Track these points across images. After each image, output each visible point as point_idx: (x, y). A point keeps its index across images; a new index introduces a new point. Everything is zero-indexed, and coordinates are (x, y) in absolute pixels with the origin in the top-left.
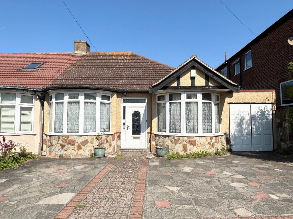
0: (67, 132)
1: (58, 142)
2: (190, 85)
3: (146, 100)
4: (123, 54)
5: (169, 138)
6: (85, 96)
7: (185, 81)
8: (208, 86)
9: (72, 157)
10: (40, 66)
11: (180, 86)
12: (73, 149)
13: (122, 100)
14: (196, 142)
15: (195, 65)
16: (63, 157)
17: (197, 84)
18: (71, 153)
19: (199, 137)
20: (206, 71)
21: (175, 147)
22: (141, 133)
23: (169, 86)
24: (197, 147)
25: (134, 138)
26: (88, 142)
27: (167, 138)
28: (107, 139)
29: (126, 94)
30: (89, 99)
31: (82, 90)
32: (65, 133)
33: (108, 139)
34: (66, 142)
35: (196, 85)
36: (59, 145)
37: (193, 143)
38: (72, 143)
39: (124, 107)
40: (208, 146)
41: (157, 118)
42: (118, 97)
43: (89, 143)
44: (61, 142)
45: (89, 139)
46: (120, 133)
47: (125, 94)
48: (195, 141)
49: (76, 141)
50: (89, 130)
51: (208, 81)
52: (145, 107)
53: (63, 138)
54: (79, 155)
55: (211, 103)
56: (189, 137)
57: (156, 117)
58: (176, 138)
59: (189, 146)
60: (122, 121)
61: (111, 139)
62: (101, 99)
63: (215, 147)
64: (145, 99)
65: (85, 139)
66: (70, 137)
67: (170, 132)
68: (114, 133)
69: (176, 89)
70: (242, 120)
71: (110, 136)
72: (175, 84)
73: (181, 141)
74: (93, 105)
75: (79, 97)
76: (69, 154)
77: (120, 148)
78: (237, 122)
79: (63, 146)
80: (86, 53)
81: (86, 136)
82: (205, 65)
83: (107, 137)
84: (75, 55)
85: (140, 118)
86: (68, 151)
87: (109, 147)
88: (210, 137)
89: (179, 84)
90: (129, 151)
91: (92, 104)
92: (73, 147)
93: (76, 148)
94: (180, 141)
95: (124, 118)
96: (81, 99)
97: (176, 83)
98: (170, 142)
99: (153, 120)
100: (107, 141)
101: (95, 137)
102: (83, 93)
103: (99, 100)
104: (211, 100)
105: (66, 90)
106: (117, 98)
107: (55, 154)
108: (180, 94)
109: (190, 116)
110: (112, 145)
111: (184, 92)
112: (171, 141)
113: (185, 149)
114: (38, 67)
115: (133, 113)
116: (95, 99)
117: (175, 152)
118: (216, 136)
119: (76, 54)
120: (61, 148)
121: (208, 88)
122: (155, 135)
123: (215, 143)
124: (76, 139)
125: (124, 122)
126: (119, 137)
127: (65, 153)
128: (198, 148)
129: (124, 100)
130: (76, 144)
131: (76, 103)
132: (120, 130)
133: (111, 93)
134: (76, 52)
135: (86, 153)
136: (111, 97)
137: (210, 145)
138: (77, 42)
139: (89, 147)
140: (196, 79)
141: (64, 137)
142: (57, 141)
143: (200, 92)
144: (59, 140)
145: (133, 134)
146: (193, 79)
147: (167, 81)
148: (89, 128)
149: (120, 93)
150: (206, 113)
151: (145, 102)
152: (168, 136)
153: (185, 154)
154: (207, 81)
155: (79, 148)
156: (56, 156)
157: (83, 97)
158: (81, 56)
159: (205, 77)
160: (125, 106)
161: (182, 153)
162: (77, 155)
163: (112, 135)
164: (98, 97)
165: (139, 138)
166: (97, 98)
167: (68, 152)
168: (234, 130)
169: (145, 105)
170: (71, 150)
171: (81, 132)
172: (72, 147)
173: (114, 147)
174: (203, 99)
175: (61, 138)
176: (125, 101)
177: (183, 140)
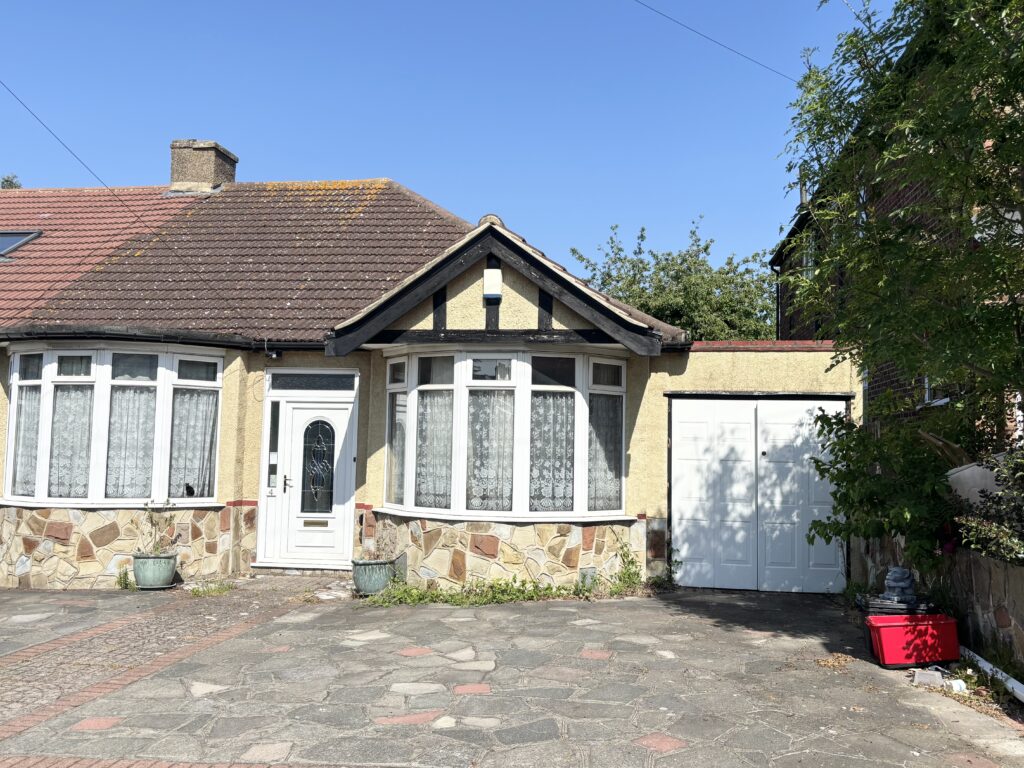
0: (49, 496)
1: (17, 528)
2: (483, 327)
3: (357, 381)
4: (352, 189)
5: (408, 526)
6: (114, 364)
7: (464, 311)
8: (546, 330)
9: (59, 586)
10: (26, 243)
11: (447, 332)
12: (62, 555)
13: (267, 378)
14: (500, 543)
15: (495, 251)
16: (28, 585)
17: (505, 324)
18: (55, 571)
19: (510, 526)
20: (534, 274)
21: (425, 561)
22: (334, 507)
23: (405, 331)
24: (501, 563)
25: (307, 524)
26: (117, 533)
27: (404, 527)
28: (198, 525)
29: (279, 355)
30: (133, 376)
31: (102, 344)
32: (41, 499)
33: (202, 525)
34: (40, 531)
35: (503, 325)
36: (19, 540)
37: (487, 548)
38: (61, 535)
39: (275, 406)
40: (544, 561)
41: (386, 449)
42: (249, 368)
43: (122, 536)
44: (25, 530)
45: (122, 520)
46: (255, 503)
47: (274, 356)
48: (494, 540)
49: (75, 529)
50: (127, 490)
51: (550, 312)
52: (350, 406)
53: (32, 517)
54: (84, 581)
55: (572, 395)
56: (474, 524)
57: (383, 445)
58: (430, 526)
59: (472, 560)
60: (266, 458)
61: (218, 523)
62: (176, 374)
63: (580, 566)
64: (353, 376)
65: (107, 523)
66: (57, 511)
67: (418, 504)
68: (229, 504)
69: (431, 341)
70: (728, 462)
71: (210, 515)
72: (427, 324)
73: (445, 538)
74: (144, 396)
75: (93, 366)
76: (49, 573)
77: (254, 559)
78: (709, 468)
79: (30, 545)
80: (215, 188)
81: (112, 512)
82: (529, 250)
83: (198, 518)
84: (172, 195)
85: (332, 449)
86: (46, 564)
87: (206, 554)
88: (555, 528)
89: (440, 320)
90: (287, 572)
91: (142, 392)
92: (64, 549)
93: (73, 551)
94: (442, 540)
95: (274, 447)
96: (101, 374)
97: (430, 318)
98: (411, 543)
99: (372, 457)
100: (196, 534)
101: (144, 516)
102: (109, 356)
103: (167, 378)
104: (572, 384)
105: (49, 344)
106: (249, 372)
107: (6, 573)
108: (450, 361)
109: (486, 444)
110: (220, 548)
111: (464, 354)
112: (415, 540)
113: (458, 569)
114: (15, 250)
115: (308, 429)
116: (153, 377)
117: (425, 579)
118: (585, 525)
119: (175, 191)
120: (26, 552)
121: (545, 337)
122: (376, 514)
123: (582, 552)
124: (74, 522)
125: (272, 462)
126: (251, 518)
127: (36, 569)
128: (507, 566)
129: (275, 377)
130: (74, 539)
131: (82, 392)
132: (256, 494)
133: (221, 352)
134: (177, 186)
135: (107, 573)
136: (220, 367)
137: (557, 556)
138: (181, 148)
139: (120, 552)
140: (502, 307)
141: (34, 512)
142: (13, 528)
143: (524, 352)
144: (18, 524)
145: (303, 510)
146: (492, 303)
147: (394, 312)
148: (128, 482)
149: (256, 352)
150: (551, 434)
151: (351, 387)
152: (406, 520)
153: (458, 588)
154: (546, 314)
155: (85, 553)
156: (8, 579)
157: (108, 368)
158: (192, 200)
159: (538, 297)
160: (276, 399)
161: (445, 586)
162: (76, 577)
163: (220, 508)
164: (164, 369)
165: (325, 524)
166: (161, 371)
167: (46, 568)
168: (689, 503)
169: (352, 400)
170: (55, 559)
171: (96, 498)
172: (59, 548)
173: (226, 557)
174: (535, 381)
175: (27, 514)
176: (279, 382)
177: (453, 536)
